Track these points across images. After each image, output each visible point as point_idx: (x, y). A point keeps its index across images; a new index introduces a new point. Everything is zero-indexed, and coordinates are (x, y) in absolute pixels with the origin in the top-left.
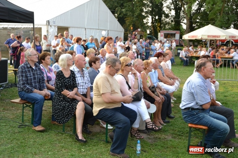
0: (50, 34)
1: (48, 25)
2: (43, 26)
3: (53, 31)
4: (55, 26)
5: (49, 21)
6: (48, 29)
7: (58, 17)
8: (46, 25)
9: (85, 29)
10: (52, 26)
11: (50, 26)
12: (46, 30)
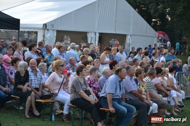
0: (47, 40)
1: (45, 29)
2: (40, 30)
3: (51, 35)
4: (53, 30)
5: (46, 25)
6: (44, 33)
7: (57, 20)
8: (43, 29)
9: (95, 33)
10: (50, 30)
11: (47, 30)
12: (42, 34)
